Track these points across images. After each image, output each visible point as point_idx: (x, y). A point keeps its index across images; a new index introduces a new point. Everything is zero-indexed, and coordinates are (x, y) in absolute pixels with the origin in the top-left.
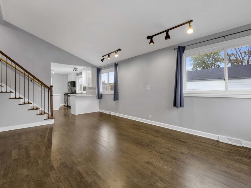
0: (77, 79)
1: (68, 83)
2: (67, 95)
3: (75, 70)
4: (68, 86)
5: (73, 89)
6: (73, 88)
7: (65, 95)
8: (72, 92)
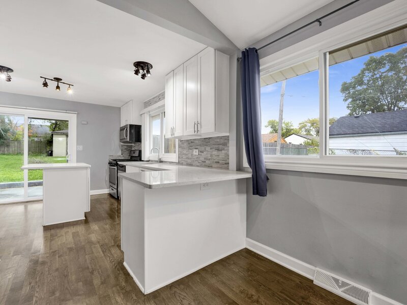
0: (147, 118)
1: (122, 129)
2: (117, 165)
3: (140, 75)
4: (121, 140)
5: (133, 149)
6: (135, 146)
7: (110, 164)
8: (132, 157)
